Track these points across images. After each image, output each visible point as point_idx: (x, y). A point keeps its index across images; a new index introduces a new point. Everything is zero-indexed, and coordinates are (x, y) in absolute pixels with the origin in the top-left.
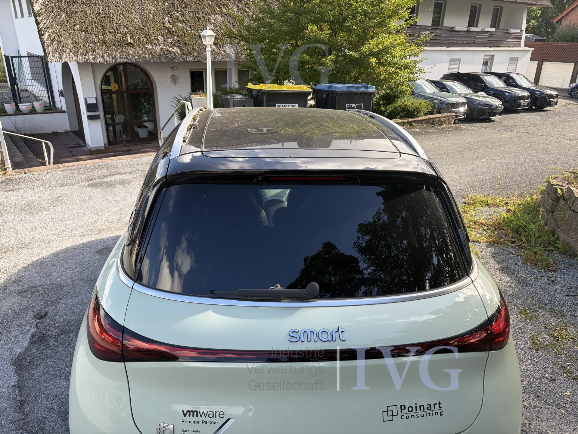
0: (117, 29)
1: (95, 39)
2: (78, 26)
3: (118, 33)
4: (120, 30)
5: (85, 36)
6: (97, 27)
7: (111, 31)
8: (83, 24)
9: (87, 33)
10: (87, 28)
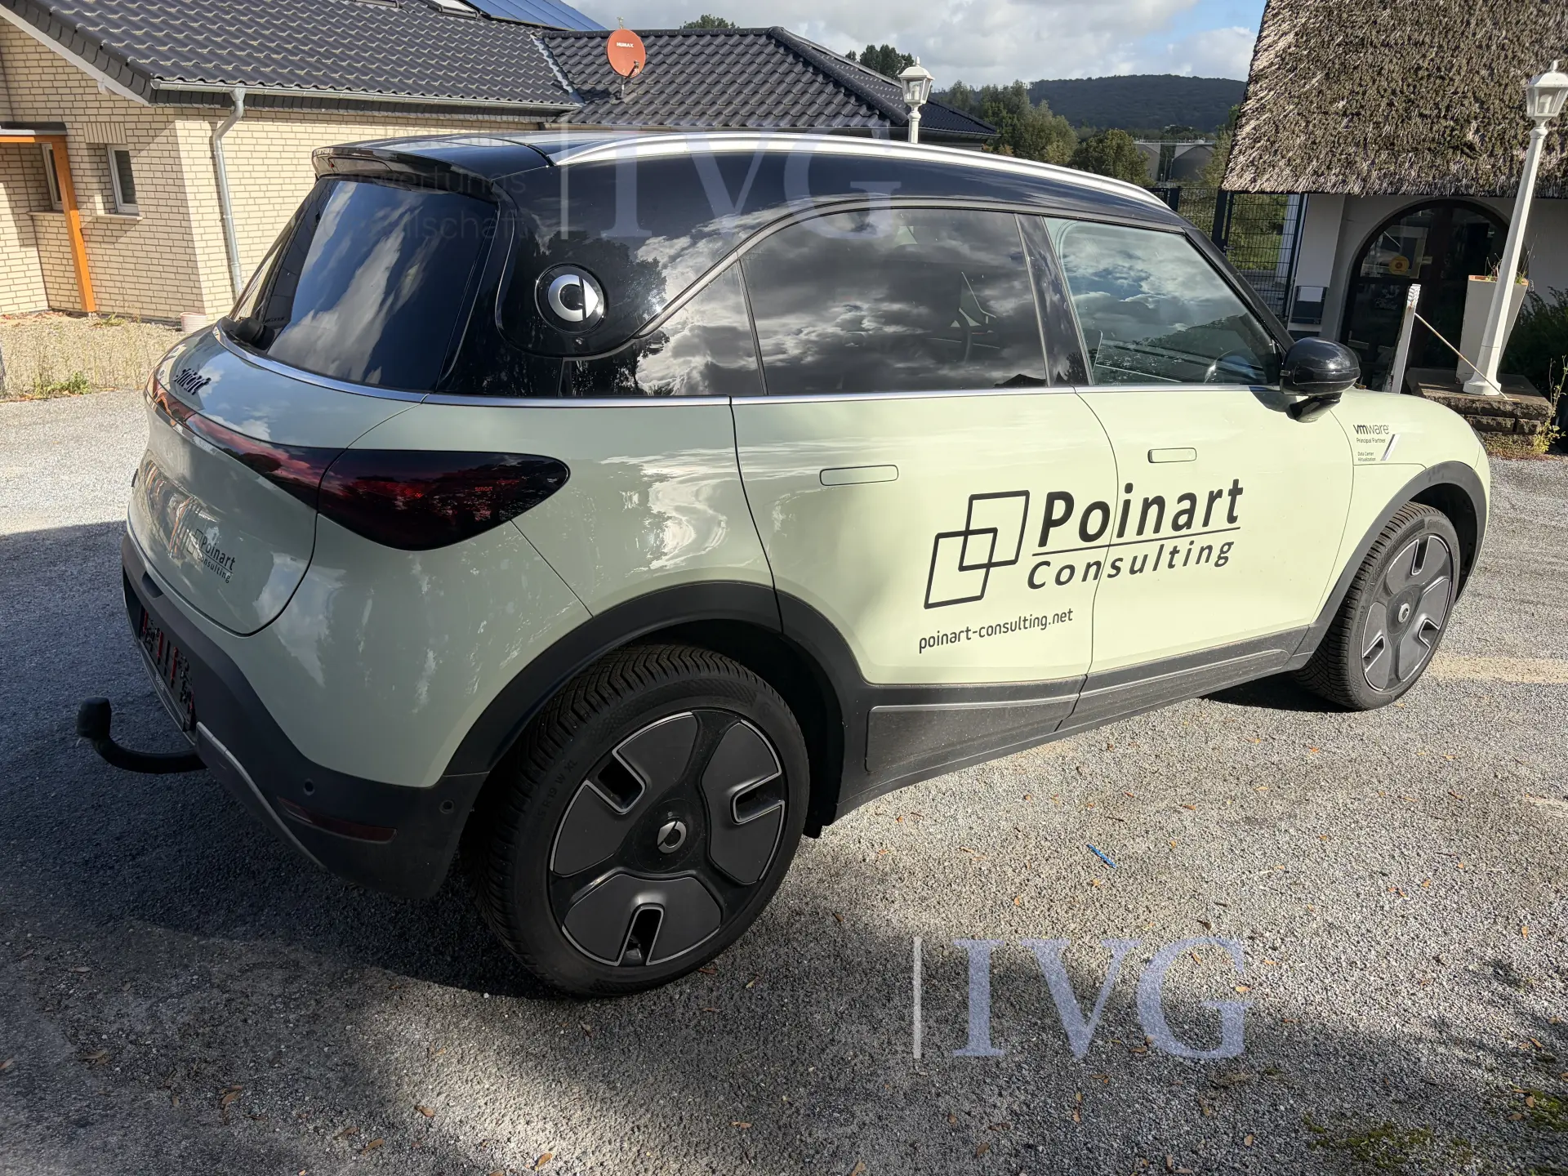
0: (1448, 108)
1: (1370, 135)
2: (1341, 104)
3: (1445, 117)
4: (1456, 111)
5: (1347, 127)
6: (1391, 104)
7: (1427, 112)
8: (1359, 97)
9: (1355, 118)
10: (1362, 107)
